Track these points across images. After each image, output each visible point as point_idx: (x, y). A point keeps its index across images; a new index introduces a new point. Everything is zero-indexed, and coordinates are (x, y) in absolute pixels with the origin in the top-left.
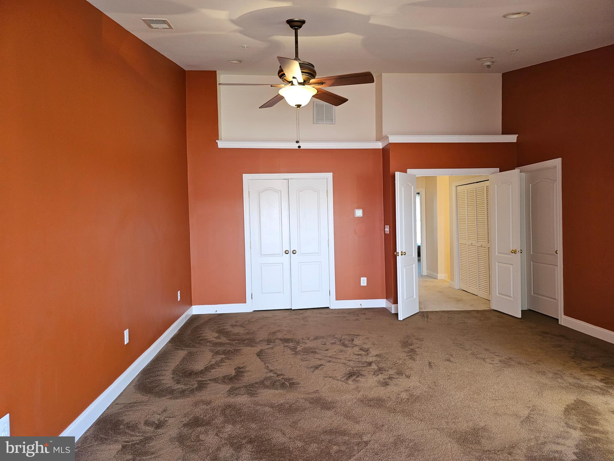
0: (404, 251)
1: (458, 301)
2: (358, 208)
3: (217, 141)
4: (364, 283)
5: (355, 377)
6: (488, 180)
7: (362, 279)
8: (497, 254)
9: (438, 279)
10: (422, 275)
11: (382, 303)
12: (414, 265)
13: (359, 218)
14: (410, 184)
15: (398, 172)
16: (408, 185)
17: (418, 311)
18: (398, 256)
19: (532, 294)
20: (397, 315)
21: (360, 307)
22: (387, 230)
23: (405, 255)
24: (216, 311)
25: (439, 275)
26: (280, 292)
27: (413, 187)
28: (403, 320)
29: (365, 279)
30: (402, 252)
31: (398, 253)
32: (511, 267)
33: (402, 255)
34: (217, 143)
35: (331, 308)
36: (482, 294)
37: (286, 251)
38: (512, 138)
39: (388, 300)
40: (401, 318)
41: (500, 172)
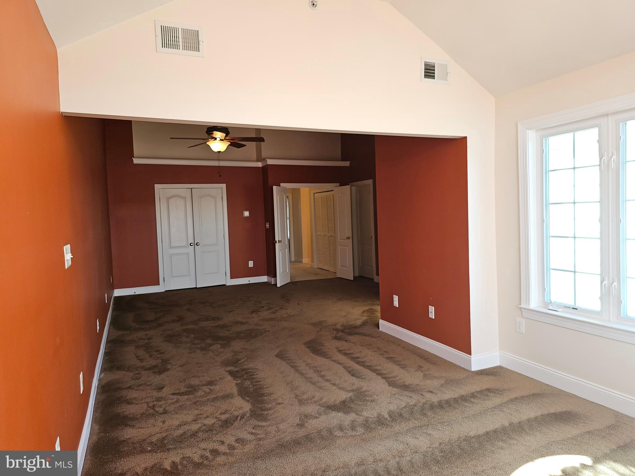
0: (280, 240)
1: (316, 274)
2: (246, 210)
3: (132, 158)
4: (251, 265)
5: (256, 312)
6: (333, 190)
7: (250, 262)
8: (339, 240)
9: (303, 262)
10: (292, 261)
11: (264, 279)
12: (287, 249)
13: (246, 217)
14: (283, 194)
15: (275, 186)
16: (282, 194)
17: (290, 281)
18: (277, 243)
19: (361, 265)
20: (276, 284)
21: (249, 283)
22: (267, 225)
23: (281, 242)
24: (135, 293)
25: (303, 260)
26: (187, 276)
27: (284, 196)
28: (280, 287)
29: (252, 262)
30: (279, 241)
31: (276, 241)
32: (347, 248)
33: (279, 242)
34: (133, 160)
35: (227, 285)
36: (332, 269)
37: (191, 244)
38: (347, 164)
39: (269, 276)
40: (278, 285)
41: (340, 186)
